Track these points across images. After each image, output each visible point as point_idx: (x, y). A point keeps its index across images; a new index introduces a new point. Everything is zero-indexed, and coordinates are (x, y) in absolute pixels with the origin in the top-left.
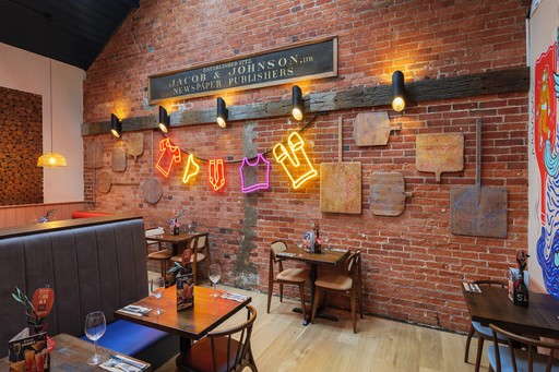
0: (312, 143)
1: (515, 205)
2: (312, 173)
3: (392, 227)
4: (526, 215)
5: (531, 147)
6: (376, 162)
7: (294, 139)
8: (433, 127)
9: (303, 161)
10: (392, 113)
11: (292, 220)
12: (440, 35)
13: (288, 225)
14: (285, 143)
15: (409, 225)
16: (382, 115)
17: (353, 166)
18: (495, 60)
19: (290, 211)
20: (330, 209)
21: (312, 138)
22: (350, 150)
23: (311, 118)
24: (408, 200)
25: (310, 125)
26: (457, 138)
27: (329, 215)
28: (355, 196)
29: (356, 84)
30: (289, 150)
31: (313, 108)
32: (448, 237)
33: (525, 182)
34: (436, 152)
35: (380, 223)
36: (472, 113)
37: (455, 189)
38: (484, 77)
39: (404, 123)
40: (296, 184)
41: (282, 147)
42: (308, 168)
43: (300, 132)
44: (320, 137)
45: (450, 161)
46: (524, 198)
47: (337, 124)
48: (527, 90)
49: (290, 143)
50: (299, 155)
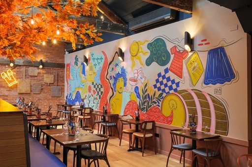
0: (15, 73)
1: (62, 90)
2: (16, 82)
3: (38, 96)
4: (64, 92)
5: (65, 79)
6: (34, 80)
7: (9, 72)
8: (48, 73)
9: (13, 78)
10: (39, 68)
11: (7, 96)
12: (49, 53)
13: (6, 98)
14: (6, 72)
15: (42, 95)
16: (36, 68)
17: (28, 81)
18: (60, 61)
19: (6, 93)
20: (21, 92)
21: (15, 72)
22: (27, 76)
23: (15, 66)
24: (42, 89)
25: (14, 68)
26: (53, 76)
27: (20, 94)
28: (29, 89)
29: (29, 59)
30: (7, 75)
31: (16, 64)
32: (50, 97)
33: (64, 86)
34: (48, 79)
35: (35, 95)
36: (56, 71)
37: (52, 87)
38: (58, 64)
39: (42, 71)
40: (10, 85)
41: (5, 74)
42: (14, 81)
43: (11, 70)
44: (17, 72)
45: (51, 81)
46: (64, 89)
47: (23, 69)
48: (64, 68)
49: (8, 72)
50: (11, 76)
